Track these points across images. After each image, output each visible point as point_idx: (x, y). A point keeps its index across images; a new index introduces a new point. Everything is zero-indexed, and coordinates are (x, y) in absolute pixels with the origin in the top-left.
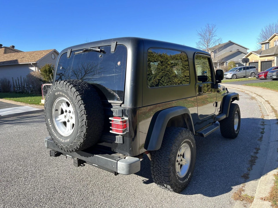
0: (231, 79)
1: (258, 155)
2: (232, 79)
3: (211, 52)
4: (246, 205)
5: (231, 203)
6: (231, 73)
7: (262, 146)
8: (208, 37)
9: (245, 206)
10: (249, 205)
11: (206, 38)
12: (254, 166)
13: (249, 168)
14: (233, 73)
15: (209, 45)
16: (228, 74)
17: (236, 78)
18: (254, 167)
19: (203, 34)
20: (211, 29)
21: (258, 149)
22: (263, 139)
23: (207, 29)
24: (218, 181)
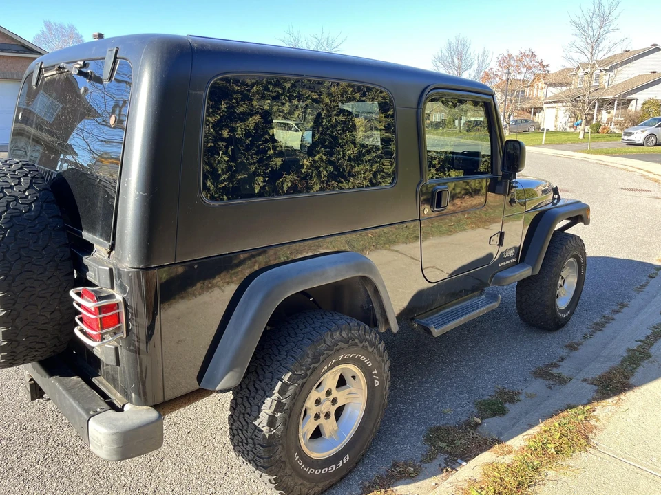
0: (642, 147)
1: (616, 316)
2: (643, 145)
3: (601, 71)
4: (552, 386)
5: (526, 380)
6: (643, 132)
7: (636, 302)
8: (595, 31)
9: (550, 388)
10: (557, 387)
11: (591, 34)
12: (599, 332)
13: (586, 335)
14: (648, 131)
15: (597, 51)
16: (635, 132)
17: (656, 145)
18: (598, 334)
19: (584, 24)
20: (607, 11)
21: (622, 306)
22: (647, 288)
23: (597, 10)
24: (516, 347)
